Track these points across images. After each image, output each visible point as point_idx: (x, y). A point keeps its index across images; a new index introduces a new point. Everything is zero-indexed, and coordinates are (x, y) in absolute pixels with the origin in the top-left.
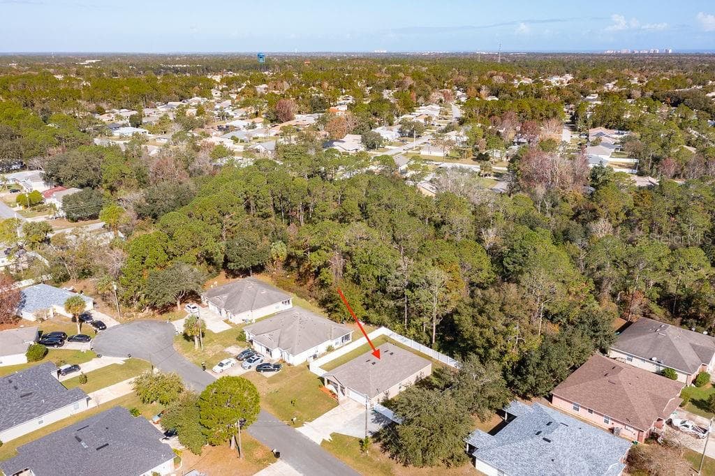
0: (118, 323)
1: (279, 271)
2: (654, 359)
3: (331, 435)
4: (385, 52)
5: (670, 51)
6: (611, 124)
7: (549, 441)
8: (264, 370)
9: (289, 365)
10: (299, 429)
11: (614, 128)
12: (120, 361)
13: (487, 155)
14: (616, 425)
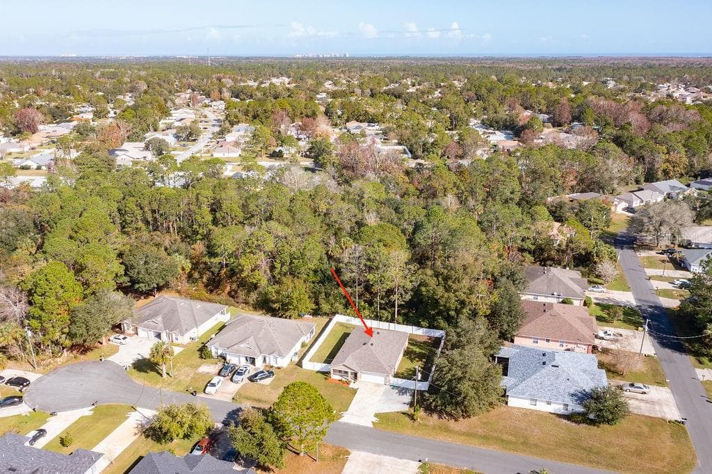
0: (41, 375)
1: (184, 285)
2: (555, 294)
3: (375, 416)
4: (75, 56)
5: (347, 56)
6: (361, 118)
7: (558, 367)
8: (260, 379)
9: (279, 368)
10: (341, 420)
11: (364, 121)
12: (87, 411)
13: (280, 152)
14: (570, 346)
